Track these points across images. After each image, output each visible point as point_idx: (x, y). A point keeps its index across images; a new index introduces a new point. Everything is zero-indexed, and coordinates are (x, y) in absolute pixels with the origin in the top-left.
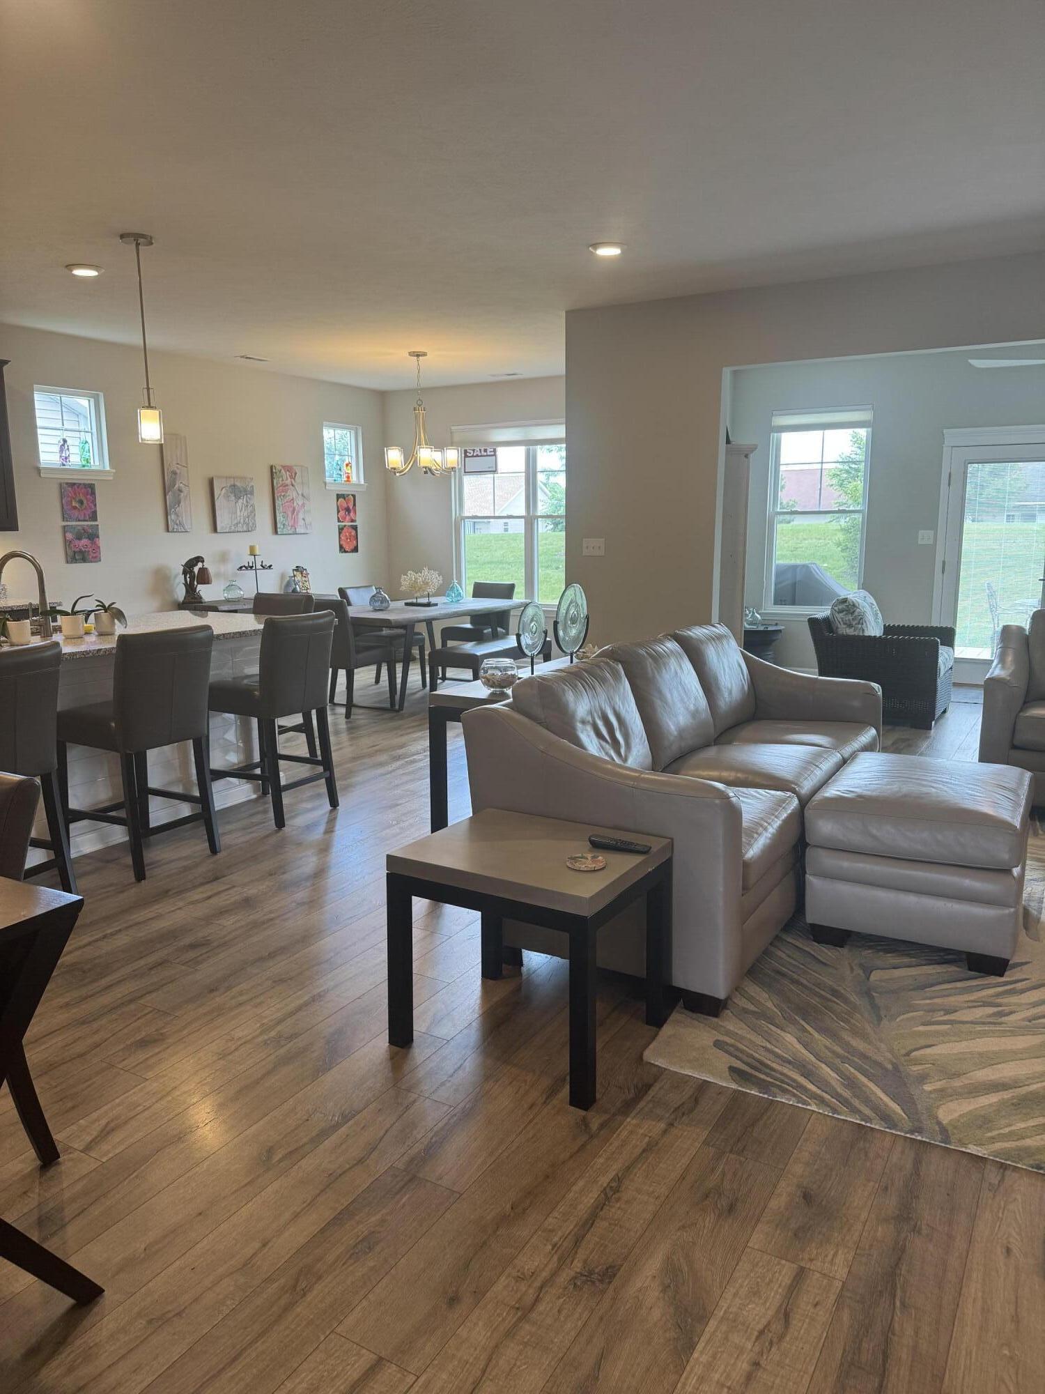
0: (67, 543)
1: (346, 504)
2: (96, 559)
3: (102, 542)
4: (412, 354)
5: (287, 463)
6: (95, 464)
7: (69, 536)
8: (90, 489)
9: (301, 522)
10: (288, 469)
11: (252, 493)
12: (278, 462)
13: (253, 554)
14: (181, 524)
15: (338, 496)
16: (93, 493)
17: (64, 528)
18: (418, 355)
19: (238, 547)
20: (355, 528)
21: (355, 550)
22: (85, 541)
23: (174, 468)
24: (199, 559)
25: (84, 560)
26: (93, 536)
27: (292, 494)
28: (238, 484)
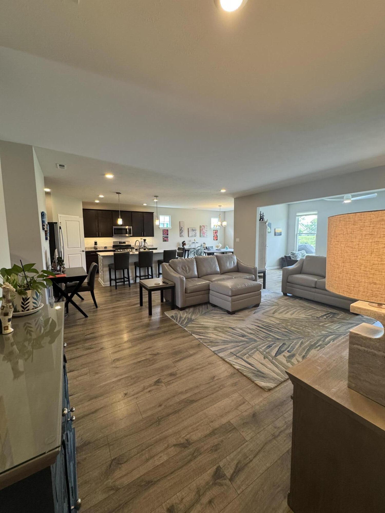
0: (163, 239)
1: (216, 232)
2: (168, 241)
3: (169, 238)
4: (219, 206)
5: (203, 225)
6: (169, 226)
7: (164, 238)
8: (167, 230)
9: (205, 235)
10: (203, 226)
11: (196, 230)
12: (201, 225)
13: (195, 240)
14: (182, 236)
15: (214, 230)
16: (168, 231)
17: (163, 237)
18: (220, 206)
19: (192, 239)
20: (217, 236)
21: (217, 240)
22: (166, 238)
23: (182, 227)
24: (184, 241)
25: (166, 241)
26: (167, 238)
27: (204, 230)
28: (193, 229)
